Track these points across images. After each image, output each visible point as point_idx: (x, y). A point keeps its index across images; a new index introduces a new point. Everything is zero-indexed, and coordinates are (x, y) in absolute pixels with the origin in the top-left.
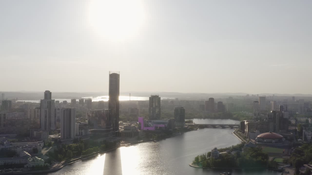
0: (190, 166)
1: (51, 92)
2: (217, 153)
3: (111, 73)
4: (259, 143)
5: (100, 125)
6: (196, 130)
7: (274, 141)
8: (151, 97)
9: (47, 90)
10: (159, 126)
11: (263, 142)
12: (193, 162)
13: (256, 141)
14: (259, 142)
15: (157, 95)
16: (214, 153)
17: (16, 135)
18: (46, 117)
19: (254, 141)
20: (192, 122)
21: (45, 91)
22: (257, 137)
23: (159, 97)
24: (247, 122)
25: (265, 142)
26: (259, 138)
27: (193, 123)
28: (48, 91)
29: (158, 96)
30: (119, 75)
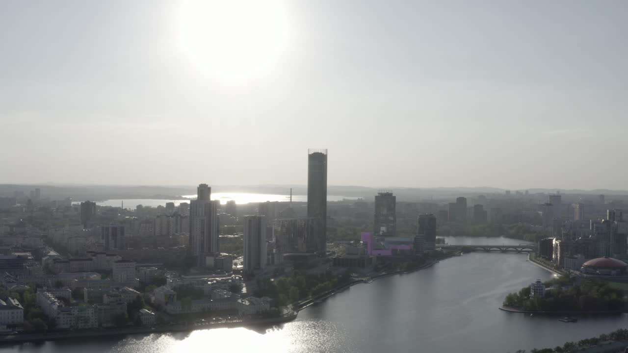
0: (502, 309)
1: (209, 186)
2: (542, 289)
3: (311, 153)
4: (588, 276)
5: (296, 247)
6: (460, 255)
7: (613, 272)
8: (377, 195)
9: (203, 183)
10: (399, 247)
11: (594, 274)
12: (504, 303)
13: (581, 272)
14: (587, 273)
15: (390, 192)
16: (537, 289)
17: (161, 264)
18: (203, 233)
19: (578, 273)
20: (443, 241)
21: (199, 186)
22: (582, 266)
23: (393, 195)
24: (556, 240)
25: (598, 274)
26: (587, 267)
27: (444, 243)
28: (205, 184)
29: (391, 194)
30: (326, 155)
